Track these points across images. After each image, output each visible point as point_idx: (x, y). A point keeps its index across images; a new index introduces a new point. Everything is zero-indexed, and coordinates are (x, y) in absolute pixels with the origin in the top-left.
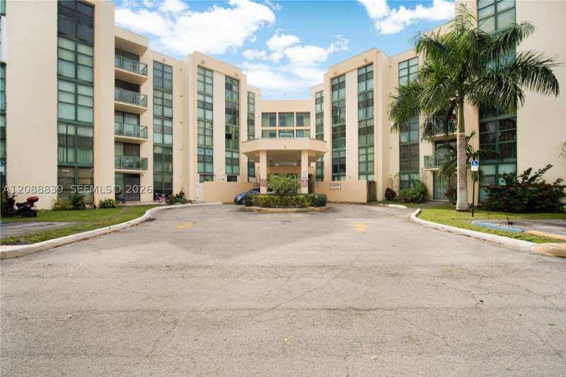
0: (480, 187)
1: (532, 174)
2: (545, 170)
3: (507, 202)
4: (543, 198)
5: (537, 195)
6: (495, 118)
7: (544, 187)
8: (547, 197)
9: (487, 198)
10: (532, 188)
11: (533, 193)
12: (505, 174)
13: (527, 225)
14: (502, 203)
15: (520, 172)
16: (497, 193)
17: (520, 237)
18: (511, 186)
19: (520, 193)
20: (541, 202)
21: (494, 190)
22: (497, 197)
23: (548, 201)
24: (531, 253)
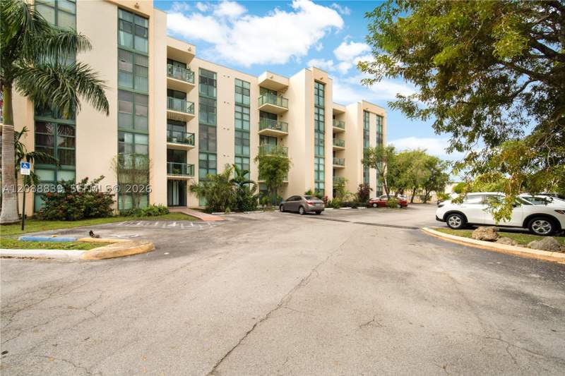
0: (36, 194)
1: (89, 183)
2: (99, 180)
3: (65, 211)
4: (97, 205)
5: (92, 203)
6: (53, 120)
7: (99, 196)
8: (100, 204)
9: (44, 206)
10: (88, 196)
11: (89, 201)
12: (63, 182)
13: (81, 232)
14: (61, 211)
15: (79, 180)
16: (55, 201)
17: (72, 246)
18: (70, 194)
19: (78, 201)
20: (96, 209)
21: (51, 198)
22: (55, 205)
23: (101, 208)
24: (81, 261)
